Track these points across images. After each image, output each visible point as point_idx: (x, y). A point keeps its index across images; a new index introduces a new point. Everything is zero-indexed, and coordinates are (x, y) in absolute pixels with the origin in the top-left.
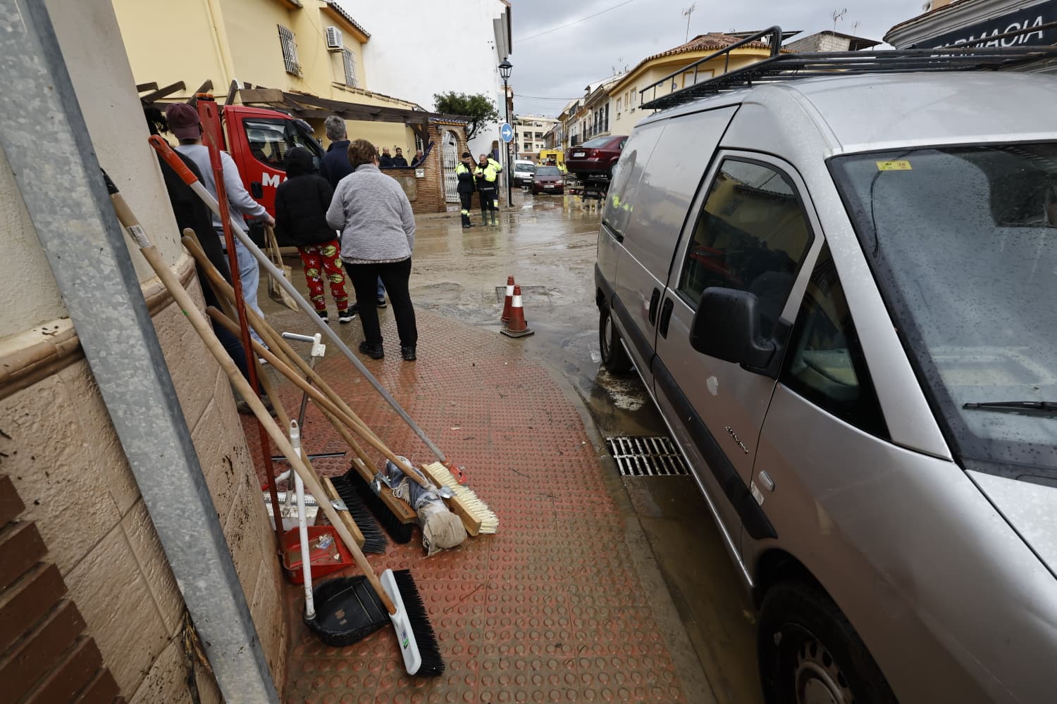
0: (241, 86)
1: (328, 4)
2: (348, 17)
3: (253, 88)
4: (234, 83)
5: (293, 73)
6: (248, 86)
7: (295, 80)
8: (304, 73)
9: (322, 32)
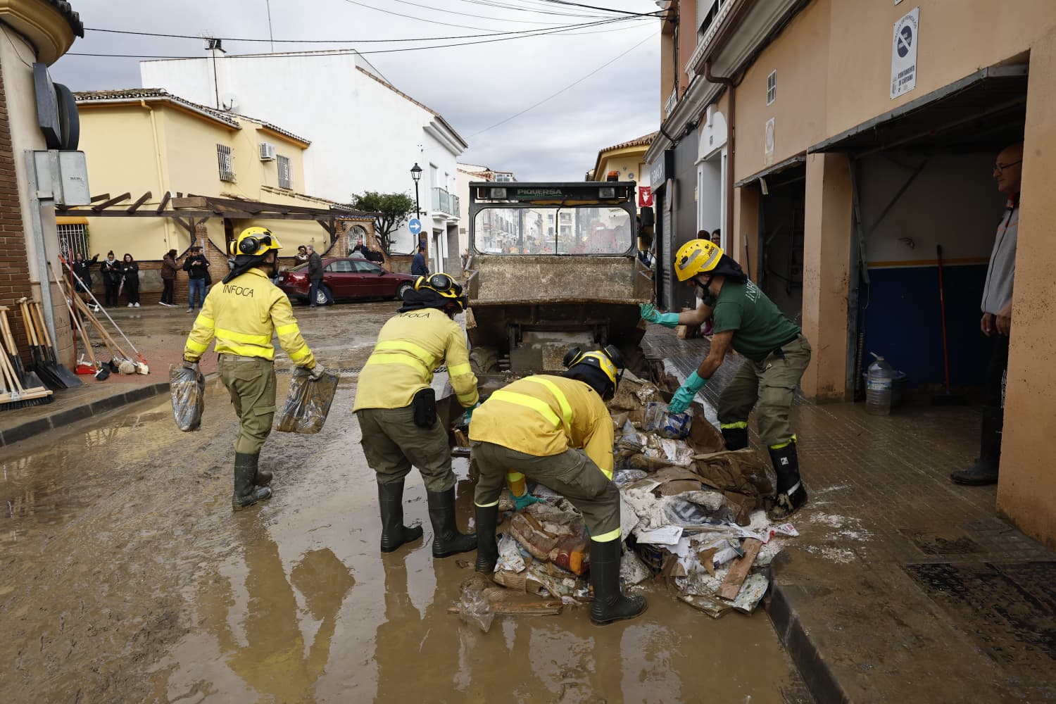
0: (173, 195)
1: (263, 126)
2: (284, 132)
3: (183, 197)
4: (168, 194)
5: (227, 179)
6: (180, 195)
7: (228, 185)
8: (237, 179)
9: (256, 147)
